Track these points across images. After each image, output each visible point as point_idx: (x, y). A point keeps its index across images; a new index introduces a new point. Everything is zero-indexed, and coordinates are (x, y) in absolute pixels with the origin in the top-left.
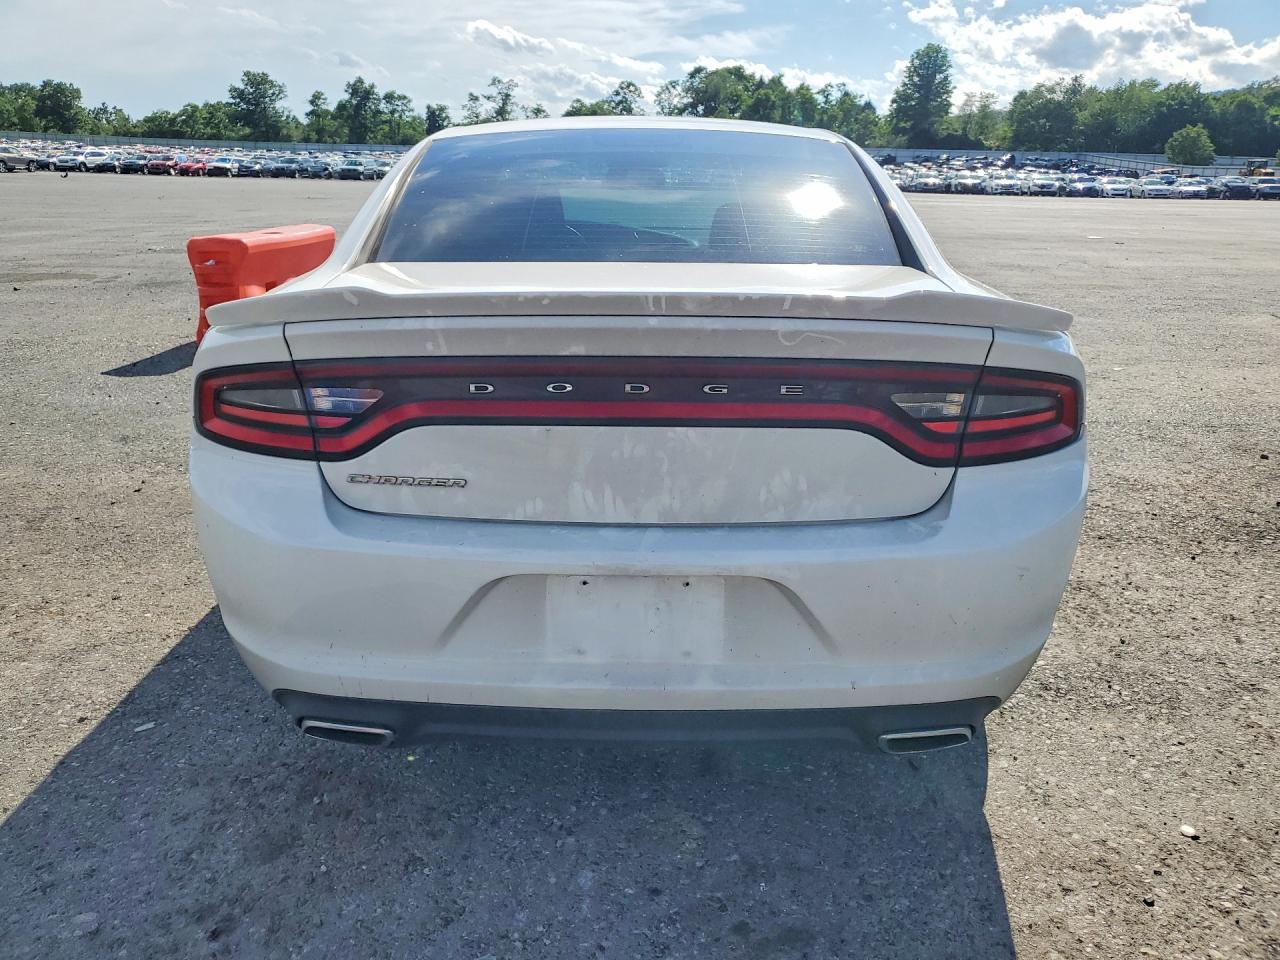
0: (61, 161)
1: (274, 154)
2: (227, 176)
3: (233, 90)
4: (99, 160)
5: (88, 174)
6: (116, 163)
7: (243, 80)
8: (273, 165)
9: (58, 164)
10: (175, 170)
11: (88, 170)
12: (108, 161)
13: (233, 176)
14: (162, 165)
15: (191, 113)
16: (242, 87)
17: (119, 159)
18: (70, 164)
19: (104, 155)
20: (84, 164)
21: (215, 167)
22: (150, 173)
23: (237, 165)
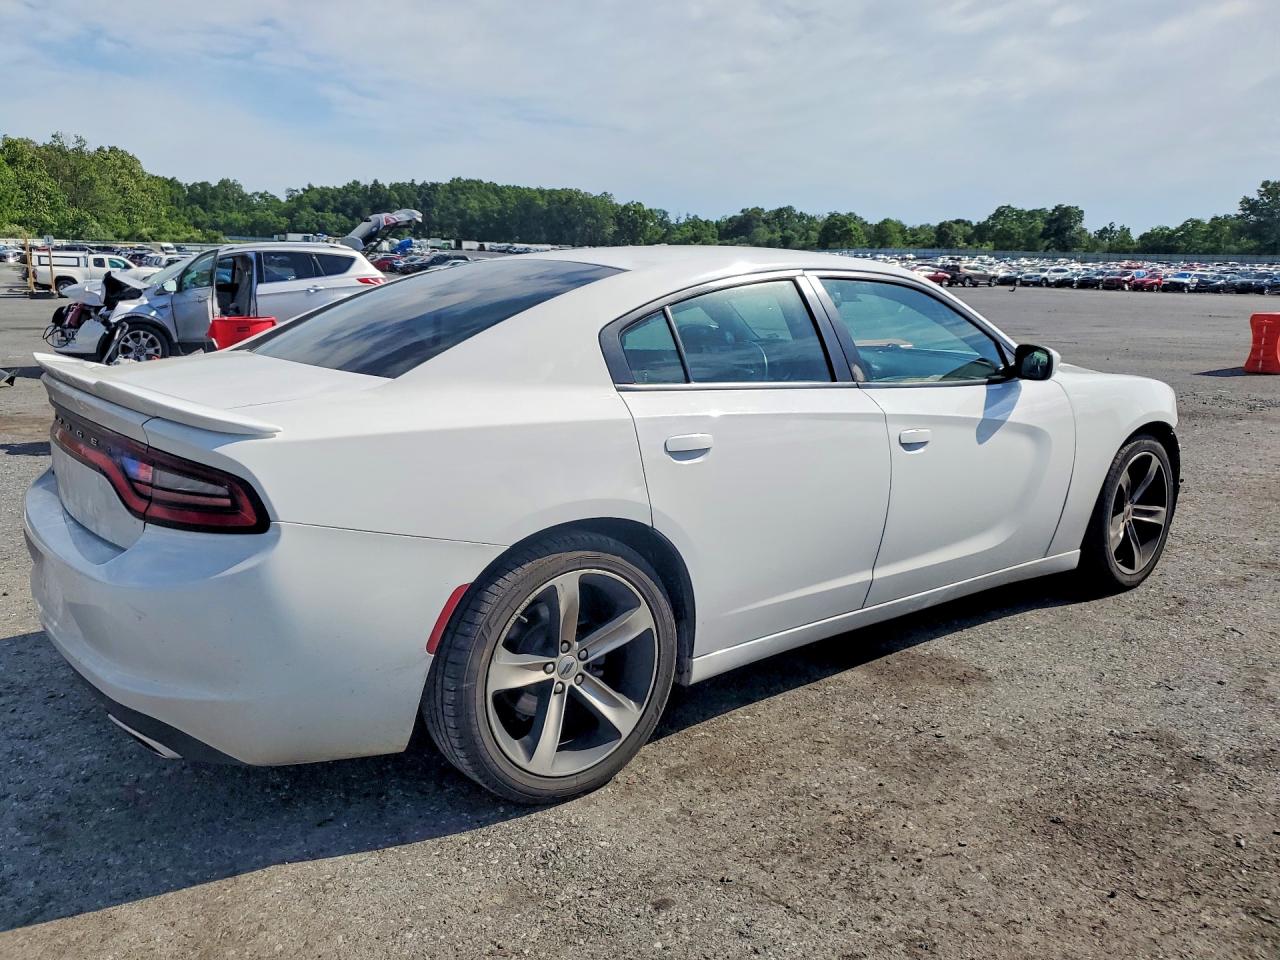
0: (1026, 277)
1: (1248, 267)
2: (1184, 291)
3: (1246, 201)
4: (1060, 276)
5: (1049, 289)
6: (1076, 279)
7: (1259, 191)
8: (1239, 280)
9: (1024, 280)
10: (1129, 285)
11: (1049, 285)
12: (1069, 277)
13: (1190, 291)
14: (1117, 279)
15: (1191, 228)
16: (1257, 198)
17: (1078, 275)
18: (1033, 280)
19: (1066, 271)
20: (1045, 279)
21: (1171, 283)
22: (1105, 288)
23: (1196, 280)
